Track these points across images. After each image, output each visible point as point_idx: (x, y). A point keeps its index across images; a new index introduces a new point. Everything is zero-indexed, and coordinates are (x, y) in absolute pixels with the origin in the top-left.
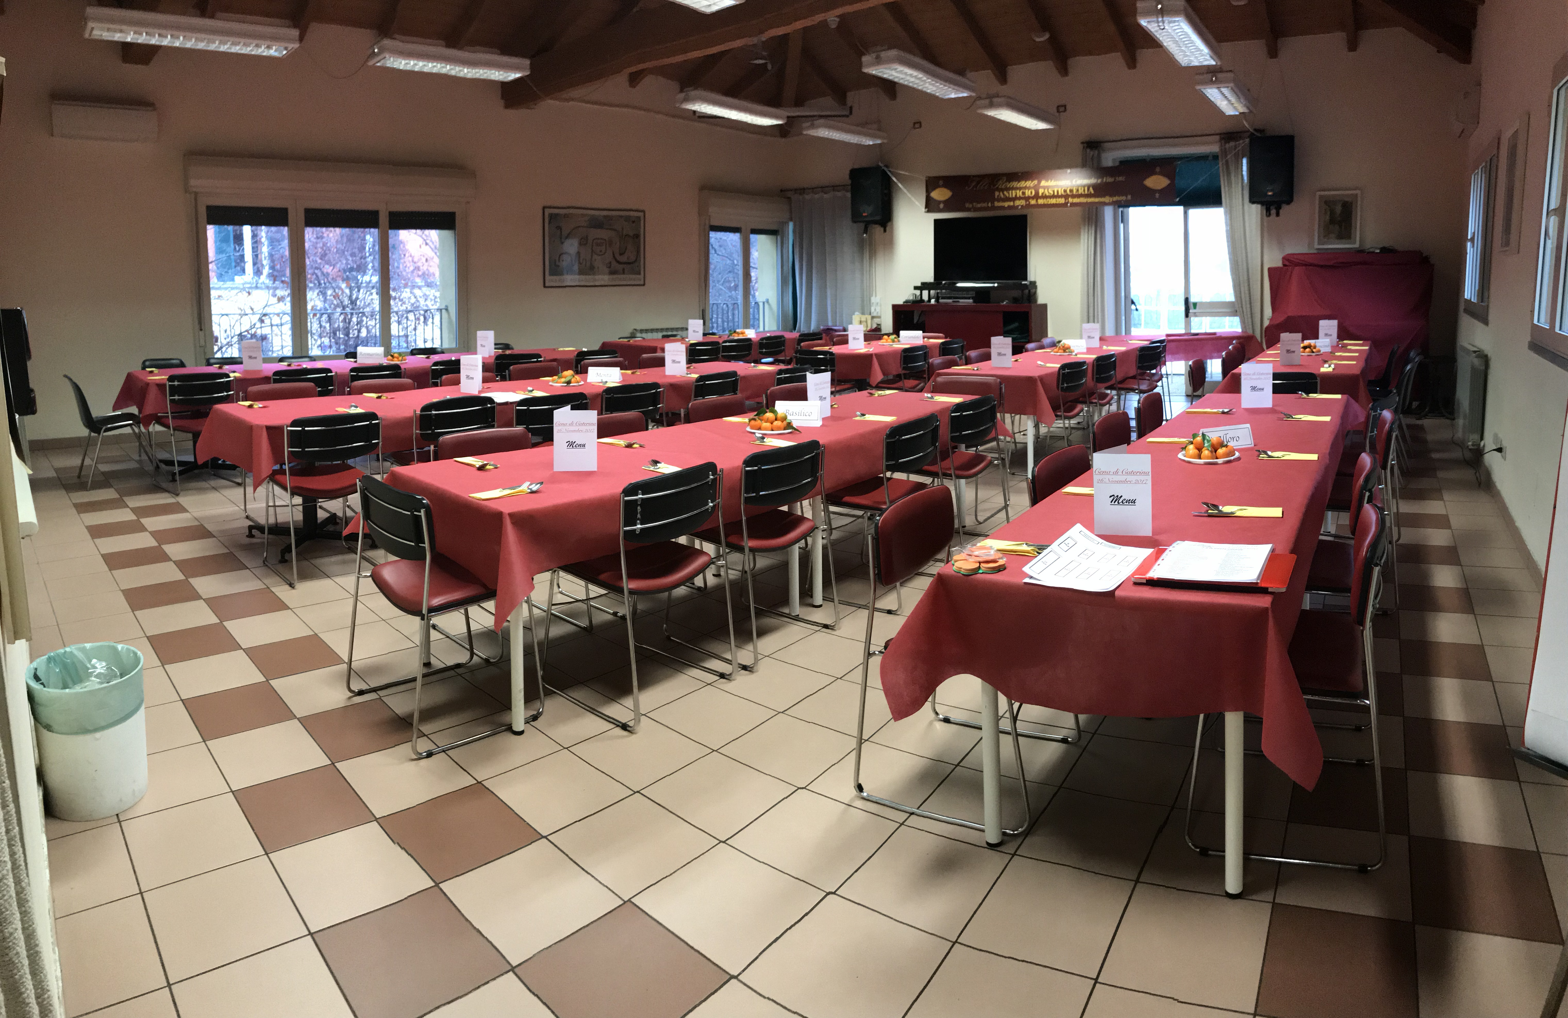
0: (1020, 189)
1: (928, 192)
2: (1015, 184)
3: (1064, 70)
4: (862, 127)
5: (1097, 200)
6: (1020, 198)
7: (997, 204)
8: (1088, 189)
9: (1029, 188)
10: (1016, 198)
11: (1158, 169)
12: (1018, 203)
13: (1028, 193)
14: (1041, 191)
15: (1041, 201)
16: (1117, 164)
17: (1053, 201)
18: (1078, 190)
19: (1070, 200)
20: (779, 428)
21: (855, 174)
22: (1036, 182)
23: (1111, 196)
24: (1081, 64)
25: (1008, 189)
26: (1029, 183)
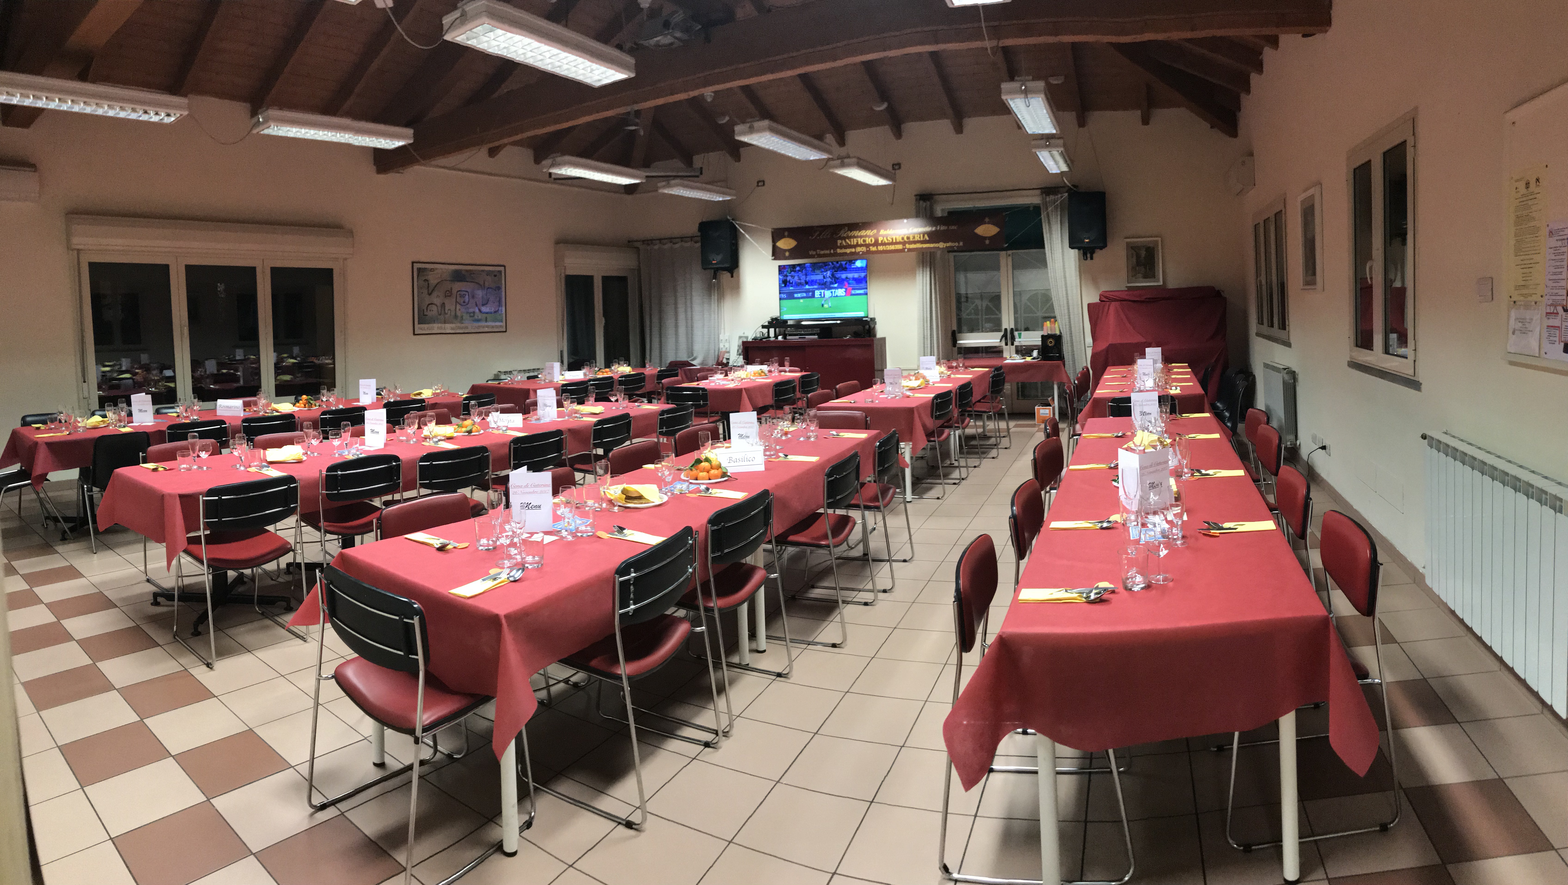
0: (861, 237)
1: (774, 241)
2: (856, 233)
3: (898, 133)
4: (711, 184)
5: (932, 245)
6: (861, 245)
7: (839, 251)
8: (924, 236)
9: (869, 236)
10: (858, 245)
11: (987, 220)
12: (859, 249)
13: (868, 241)
14: (880, 239)
15: (881, 248)
16: (946, 214)
17: (892, 247)
18: (914, 237)
19: (908, 246)
20: (716, 477)
21: (704, 227)
22: (875, 231)
23: (944, 242)
24: (911, 128)
25: (849, 238)
26: (869, 232)
